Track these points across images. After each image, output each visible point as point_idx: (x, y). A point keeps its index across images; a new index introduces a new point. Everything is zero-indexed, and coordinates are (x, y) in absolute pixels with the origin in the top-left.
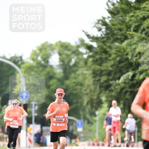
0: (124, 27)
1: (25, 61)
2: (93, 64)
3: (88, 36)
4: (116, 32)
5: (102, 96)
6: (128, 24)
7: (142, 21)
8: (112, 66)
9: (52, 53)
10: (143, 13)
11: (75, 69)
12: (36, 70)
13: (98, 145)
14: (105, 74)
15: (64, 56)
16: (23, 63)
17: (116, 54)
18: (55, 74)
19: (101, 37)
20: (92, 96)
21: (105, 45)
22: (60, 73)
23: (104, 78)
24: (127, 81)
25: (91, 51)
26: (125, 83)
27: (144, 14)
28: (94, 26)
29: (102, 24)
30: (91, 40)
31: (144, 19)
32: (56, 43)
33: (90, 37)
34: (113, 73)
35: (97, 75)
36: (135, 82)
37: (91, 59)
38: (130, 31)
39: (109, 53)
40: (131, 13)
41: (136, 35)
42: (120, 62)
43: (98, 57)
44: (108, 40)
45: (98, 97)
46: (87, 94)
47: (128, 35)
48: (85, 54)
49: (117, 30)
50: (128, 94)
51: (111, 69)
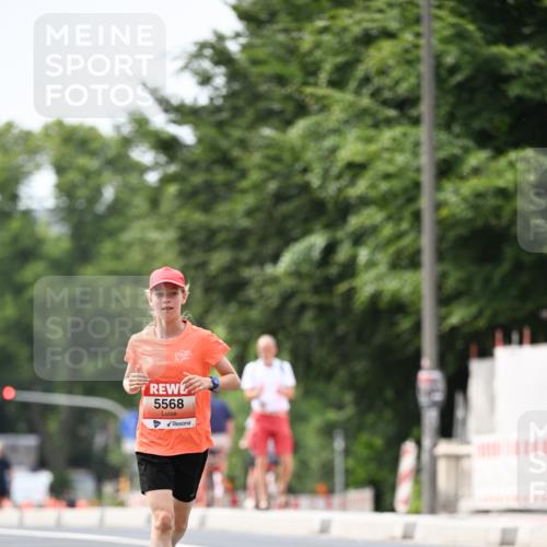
0: (293, 70)
2: (180, 207)
3: (166, 105)
4: (263, 88)
6: (309, 59)
7: (361, 49)
8: (249, 213)
9: (29, 166)
10: (363, 19)
11: (113, 222)
14: (224, 242)
15: (73, 176)
17: (262, 167)
18: (40, 242)
19: (211, 107)
21: (227, 136)
22: (58, 239)
23: (219, 259)
24: (305, 268)
25: (172, 159)
26: (297, 273)
27: (368, 21)
28: (186, 67)
29: (216, 58)
30: (172, 116)
31: (367, 39)
32: (47, 128)
33: (168, 107)
34: (252, 242)
35: (194, 245)
36: (333, 271)
37: (172, 189)
38: (315, 84)
39: (239, 165)
40: (320, 19)
41: (338, 101)
42: (280, 197)
43: (197, 179)
44: (234, 116)
47: (310, 102)
49: (268, 80)
50: (309, 315)
51: (245, 223)
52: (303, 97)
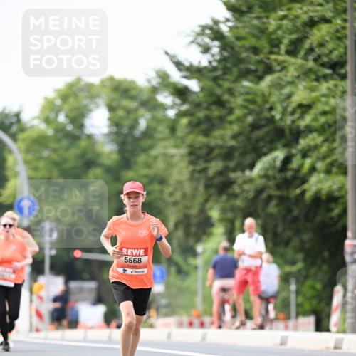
0: (263, 44)
1: (28, 125)
2: (191, 132)
3: (178, 65)
4: (244, 55)
5: (210, 209)
6: (273, 36)
7: (308, 29)
8: (234, 137)
9: (92, 106)
10: (309, 10)
11: (146, 143)
12: (53, 145)
13: (202, 325)
14: (218, 155)
15: (121, 113)
16: (22, 130)
17: (245, 107)
18: (98, 155)
19: (210, 67)
20: (187, 207)
21: (220, 86)
22: (111, 153)
23: (215, 166)
24: (271, 173)
25: (184, 101)
26: (265, 176)
27: (313, 11)
28: (192, 42)
29: (212, 36)
30: (185, 73)
31: (312, 23)
32: (102, 82)
33: (182, 67)
34: (236, 154)
35: (199, 158)
36: (289, 174)
37: (184, 121)
38: (278, 53)
39: (228, 105)
40: (282, 10)
41: (293, 64)
42: (254, 127)
43: (201, 114)
44: (225, 74)
45: (203, 211)
46: (175, 204)
47: (275, 64)
48: (172, 107)
49: (247, 49)
50: (273, 203)
51: (232, 143)
52: (270, 61)
